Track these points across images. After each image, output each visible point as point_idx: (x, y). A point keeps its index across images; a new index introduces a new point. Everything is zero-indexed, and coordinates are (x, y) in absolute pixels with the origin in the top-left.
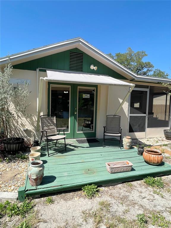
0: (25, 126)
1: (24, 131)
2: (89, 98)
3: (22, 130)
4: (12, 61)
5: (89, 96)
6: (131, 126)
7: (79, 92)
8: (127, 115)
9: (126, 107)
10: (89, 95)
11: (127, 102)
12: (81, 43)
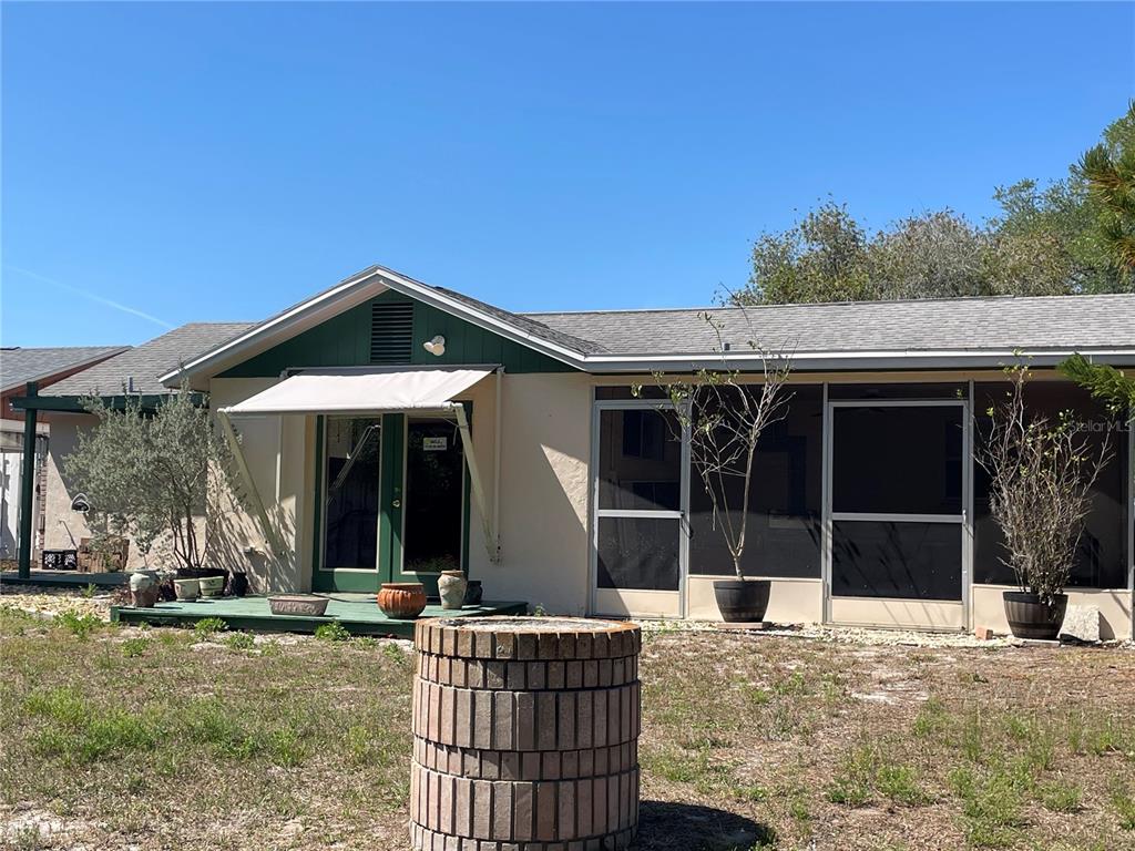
0: (250, 541)
1: (247, 554)
2: (445, 449)
3: (241, 551)
4: (190, 373)
5: (445, 444)
6: (604, 565)
7: (411, 426)
8: (584, 520)
9: (578, 483)
10: (443, 440)
11: (581, 459)
12: (381, 282)
